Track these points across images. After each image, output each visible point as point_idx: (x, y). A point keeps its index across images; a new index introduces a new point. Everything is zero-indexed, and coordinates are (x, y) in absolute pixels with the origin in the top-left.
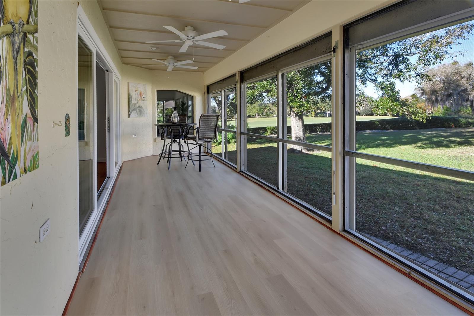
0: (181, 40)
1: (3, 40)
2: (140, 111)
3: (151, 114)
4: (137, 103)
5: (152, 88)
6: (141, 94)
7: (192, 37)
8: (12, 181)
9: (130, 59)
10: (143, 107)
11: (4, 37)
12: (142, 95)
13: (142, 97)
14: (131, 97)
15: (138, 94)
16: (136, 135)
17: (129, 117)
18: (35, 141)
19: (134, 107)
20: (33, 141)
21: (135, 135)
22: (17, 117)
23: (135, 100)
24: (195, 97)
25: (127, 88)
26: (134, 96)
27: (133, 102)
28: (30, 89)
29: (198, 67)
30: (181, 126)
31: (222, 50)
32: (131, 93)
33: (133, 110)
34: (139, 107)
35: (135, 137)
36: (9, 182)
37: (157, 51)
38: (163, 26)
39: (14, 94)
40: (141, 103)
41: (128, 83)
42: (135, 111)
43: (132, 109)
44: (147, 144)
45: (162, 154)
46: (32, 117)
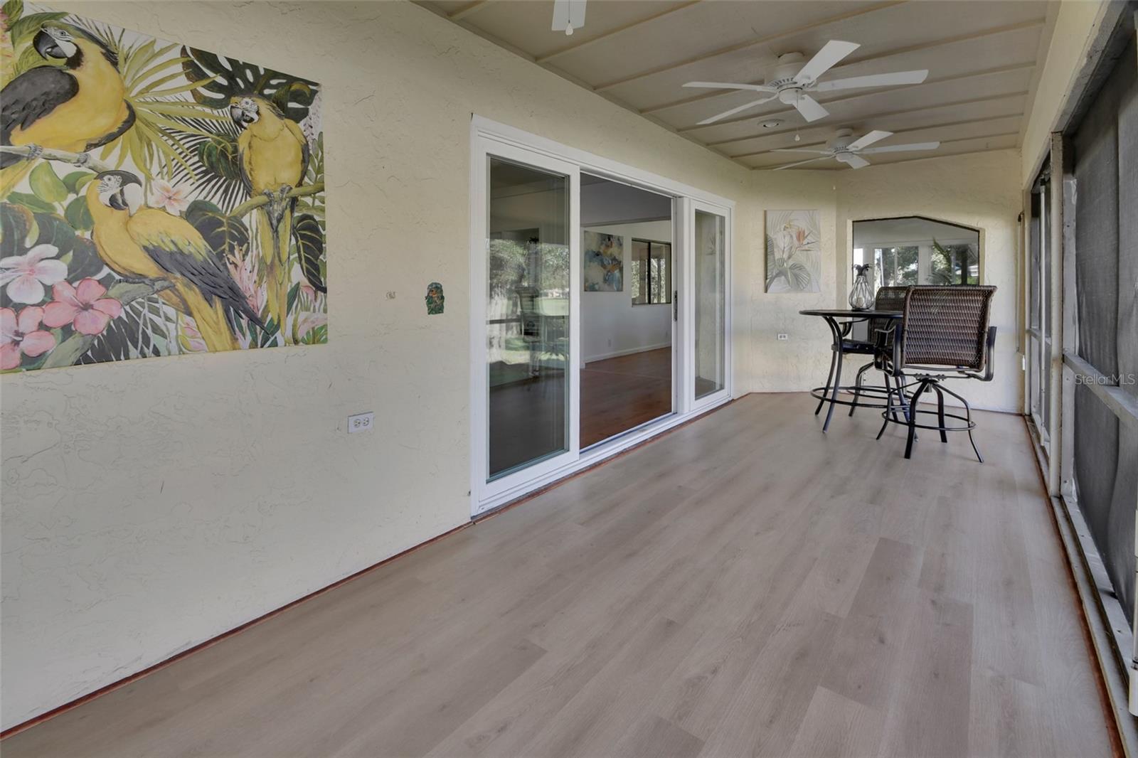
0: (769, 98)
1: (251, 214)
2: (796, 277)
3: (833, 286)
4: (789, 258)
5: (838, 217)
6: (801, 236)
7: (790, 82)
8: (269, 347)
9: (756, 156)
10: (808, 266)
11: (253, 209)
12: (805, 238)
13: (805, 242)
14: (772, 245)
15: (791, 236)
16: (786, 335)
17: (766, 291)
18: (319, 311)
19: (780, 269)
20: (314, 311)
21: (783, 335)
22: (279, 285)
23: (784, 251)
24: (984, 230)
25: (762, 223)
26: (782, 242)
27: (777, 256)
28: (306, 255)
29: (941, 143)
30: (891, 320)
31: (923, 83)
32: (771, 234)
33: (778, 275)
34: (794, 267)
35: (783, 339)
36: (262, 347)
37: (782, 127)
38: (684, 86)
39: (272, 262)
40: (800, 257)
41: (765, 212)
42: (783, 277)
43: (774, 274)
44: (819, 361)
45: (826, 389)
46: (311, 286)
